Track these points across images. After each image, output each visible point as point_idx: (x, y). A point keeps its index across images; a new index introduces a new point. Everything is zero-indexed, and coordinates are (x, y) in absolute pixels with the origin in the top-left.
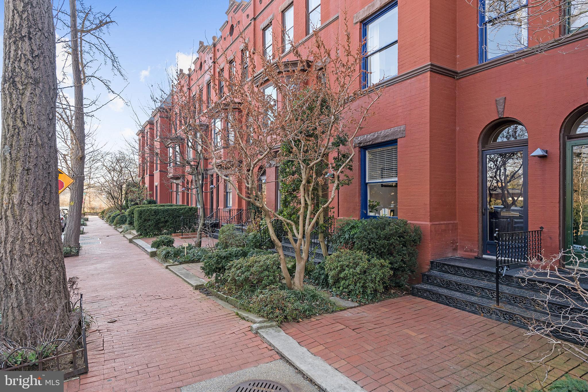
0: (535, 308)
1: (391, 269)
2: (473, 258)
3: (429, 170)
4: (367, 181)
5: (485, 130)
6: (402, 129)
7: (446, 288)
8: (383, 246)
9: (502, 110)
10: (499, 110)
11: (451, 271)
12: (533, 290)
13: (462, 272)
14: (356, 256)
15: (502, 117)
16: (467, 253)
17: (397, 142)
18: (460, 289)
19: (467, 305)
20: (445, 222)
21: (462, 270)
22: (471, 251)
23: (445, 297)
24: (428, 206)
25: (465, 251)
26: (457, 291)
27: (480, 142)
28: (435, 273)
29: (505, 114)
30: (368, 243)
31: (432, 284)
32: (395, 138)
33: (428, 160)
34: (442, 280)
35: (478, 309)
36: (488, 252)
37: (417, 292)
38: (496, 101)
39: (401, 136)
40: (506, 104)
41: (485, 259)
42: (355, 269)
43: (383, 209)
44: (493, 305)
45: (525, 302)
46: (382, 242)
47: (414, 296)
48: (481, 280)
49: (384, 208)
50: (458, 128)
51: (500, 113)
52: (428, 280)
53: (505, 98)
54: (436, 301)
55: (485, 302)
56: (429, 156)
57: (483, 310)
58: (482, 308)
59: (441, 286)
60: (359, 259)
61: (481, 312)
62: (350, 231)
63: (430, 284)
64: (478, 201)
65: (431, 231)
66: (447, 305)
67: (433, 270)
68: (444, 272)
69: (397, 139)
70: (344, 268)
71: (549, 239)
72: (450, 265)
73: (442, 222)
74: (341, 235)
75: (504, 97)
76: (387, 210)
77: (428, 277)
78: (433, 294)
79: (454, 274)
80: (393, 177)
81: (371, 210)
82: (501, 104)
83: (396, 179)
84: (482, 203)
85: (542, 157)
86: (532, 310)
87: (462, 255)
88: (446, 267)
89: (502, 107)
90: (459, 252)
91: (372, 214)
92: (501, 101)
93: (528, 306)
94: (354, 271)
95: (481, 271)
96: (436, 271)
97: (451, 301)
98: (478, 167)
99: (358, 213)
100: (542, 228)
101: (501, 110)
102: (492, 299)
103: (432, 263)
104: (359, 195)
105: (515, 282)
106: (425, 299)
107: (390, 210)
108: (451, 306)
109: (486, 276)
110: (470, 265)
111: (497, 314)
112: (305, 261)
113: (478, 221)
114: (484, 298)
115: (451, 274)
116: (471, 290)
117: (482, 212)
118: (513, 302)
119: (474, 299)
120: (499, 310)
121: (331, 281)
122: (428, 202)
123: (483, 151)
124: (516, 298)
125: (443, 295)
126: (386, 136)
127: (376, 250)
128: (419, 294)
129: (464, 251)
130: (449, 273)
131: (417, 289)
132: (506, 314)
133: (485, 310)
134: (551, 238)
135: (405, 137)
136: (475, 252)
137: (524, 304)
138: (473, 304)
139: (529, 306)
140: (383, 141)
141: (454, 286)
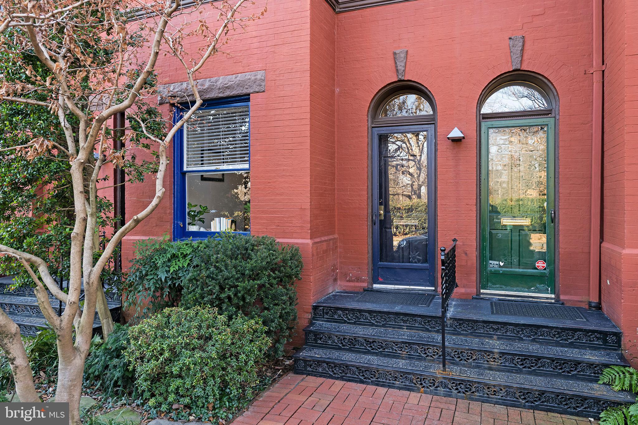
0: (489, 364)
1: (268, 333)
2: (362, 290)
3: (308, 152)
4: (185, 169)
5: (377, 97)
6: (259, 77)
7: (350, 350)
8: (248, 292)
9: (403, 69)
10: (399, 68)
11: (349, 319)
12: (475, 336)
13: (366, 318)
14: (202, 321)
15: (403, 78)
16: (352, 284)
17: (248, 100)
18: (373, 349)
19: (396, 378)
20: (326, 238)
21: (367, 315)
22: (358, 280)
23: (357, 368)
24: (308, 213)
25: (349, 281)
26: (368, 353)
27: (370, 114)
28: (322, 325)
29: (406, 76)
30: (217, 288)
31: (324, 346)
32: (245, 91)
33: (308, 134)
34: (342, 338)
35: (414, 381)
36: (381, 280)
37: (305, 367)
38: (395, 54)
39: (257, 90)
40: (408, 60)
41: (379, 291)
42: (204, 351)
43: (217, 219)
44: (436, 370)
45: (475, 358)
46: (247, 284)
47: (298, 374)
48: (398, 328)
49: (219, 216)
50: (337, 90)
51: (400, 72)
52: (315, 340)
53: (407, 52)
54: (342, 378)
55: (418, 366)
56: (308, 128)
57: (423, 382)
58: (421, 379)
59: (340, 349)
60: (208, 327)
61: (420, 387)
62: (169, 264)
63: (320, 347)
64: (368, 204)
65: (313, 255)
66: (362, 382)
67: (317, 320)
68: (336, 322)
69: (249, 95)
70: (178, 349)
71: (463, 255)
72: (347, 309)
73: (323, 239)
74: (147, 275)
75: (406, 50)
76: (224, 220)
77: (315, 335)
78: (335, 366)
79: (354, 323)
80: (236, 162)
81: (191, 221)
82: (402, 59)
83: (246, 166)
84: (372, 206)
85: (456, 141)
86: (486, 369)
87: (344, 288)
88: (340, 312)
89: (403, 64)
90: (339, 282)
91: (193, 229)
92: (403, 55)
93: (479, 363)
94: (204, 355)
95: (397, 314)
96: (322, 321)
97: (367, 374)
98: (368, 152)
99: (169, 227)
100: (455, 240)
101: (401, 68)
102: (425, 359)
103: (315, 308)
104: (170, 194)
105: (449, 326)
106: (321, 376)
107: (230, 221)
108: (368, 383)
109: (405, 322)
110: (375, 305)
111: (446, 386)
112: (83, 356)
113: (368, 234)
114: (413, 358)
115: (349, 323)
116: (392, 349)
117: (372, 221)
118: (458, 360)
119: (402, 364)
120: (450, 379)
121: (142, 384)
122: (308, 206)
123: (373, 127)
124: (461, 352)
125: (353, 366)
126: (227, 87)
127: (235, 301)
128: (309, 369)
129: (347, 281)
130: (345, 322)
131: (305, 361)
132: (460, 384)
133: (427, 382)
134: (466, 254)
135: (264, 91)
136: (363, 281)
137: (474, 360)
138: (405, 374)
139: (481, 363)
140: (221, 95)
141: (362, 345)
